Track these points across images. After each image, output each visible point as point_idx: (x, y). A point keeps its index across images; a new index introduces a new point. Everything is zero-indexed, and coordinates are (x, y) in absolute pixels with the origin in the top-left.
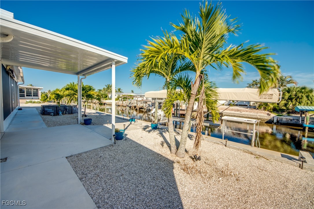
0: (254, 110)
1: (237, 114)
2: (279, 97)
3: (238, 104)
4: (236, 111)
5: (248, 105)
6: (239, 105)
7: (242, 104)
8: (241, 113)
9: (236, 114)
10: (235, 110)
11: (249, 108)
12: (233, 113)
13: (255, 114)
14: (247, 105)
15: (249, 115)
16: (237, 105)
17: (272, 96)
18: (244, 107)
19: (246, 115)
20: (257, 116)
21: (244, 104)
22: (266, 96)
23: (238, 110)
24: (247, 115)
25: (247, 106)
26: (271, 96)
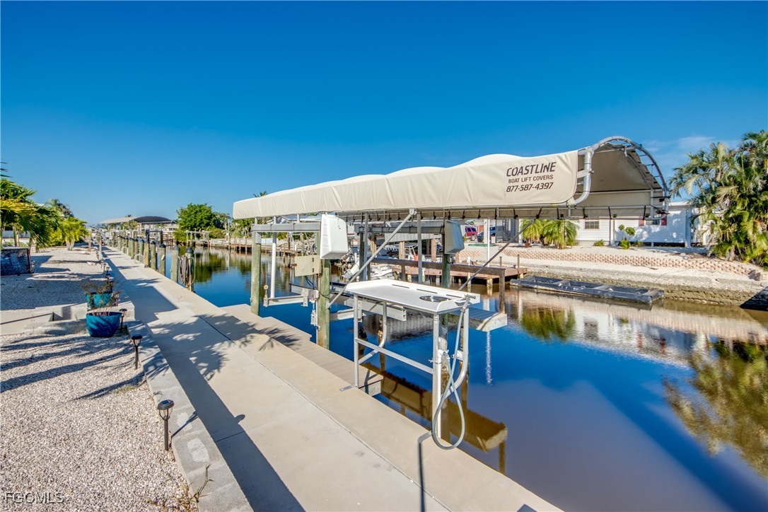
0: (702, 260)
1: (639, 274)
2: (581, 174)
3: (652, 241)
4: (637, 265)
5: (686, 245)
6: (656, 244)
7: (666, 241)
8: (652, 272)
9: (633, 274)
10: (636, 263)
11: (683, 254)
12: (624, 273)
13: (704, 275)
14: (682, 242)
15: (680, 278)
16: (647, 244)
17: (549, 173)
18: (667, 251)
19: (668, 278)
20: (711, 282)
21: (672, 241)
22: (529, 175)
23: (645, 263)
24: (674, 277)
25: (683, 245)
26: (546, 173)
